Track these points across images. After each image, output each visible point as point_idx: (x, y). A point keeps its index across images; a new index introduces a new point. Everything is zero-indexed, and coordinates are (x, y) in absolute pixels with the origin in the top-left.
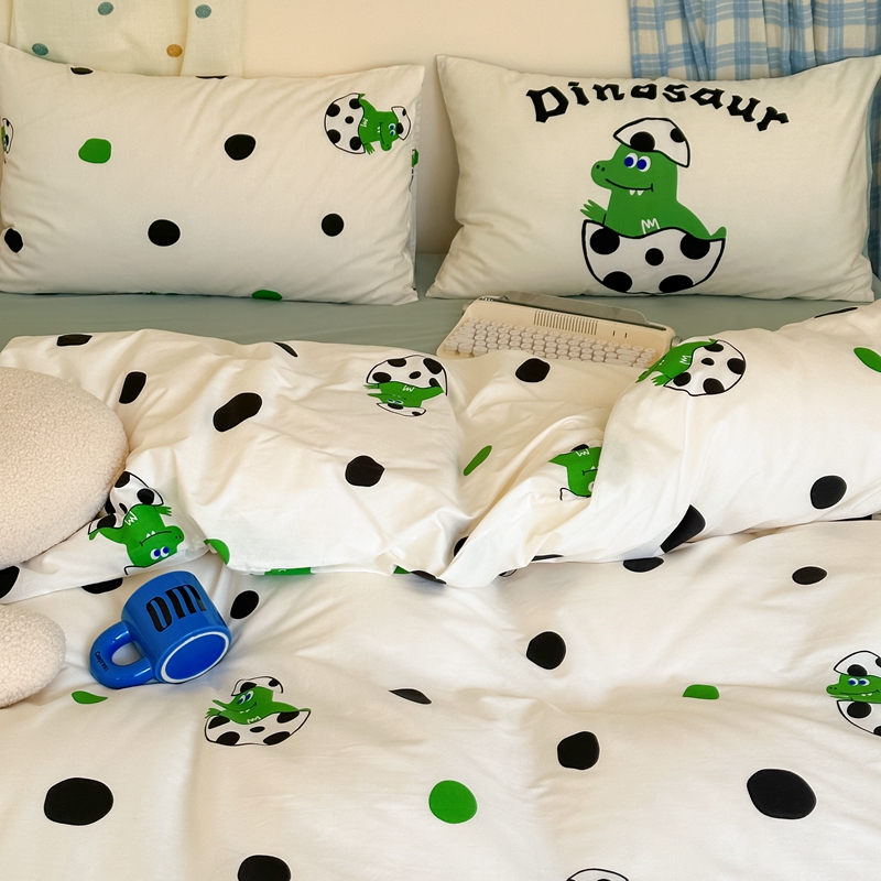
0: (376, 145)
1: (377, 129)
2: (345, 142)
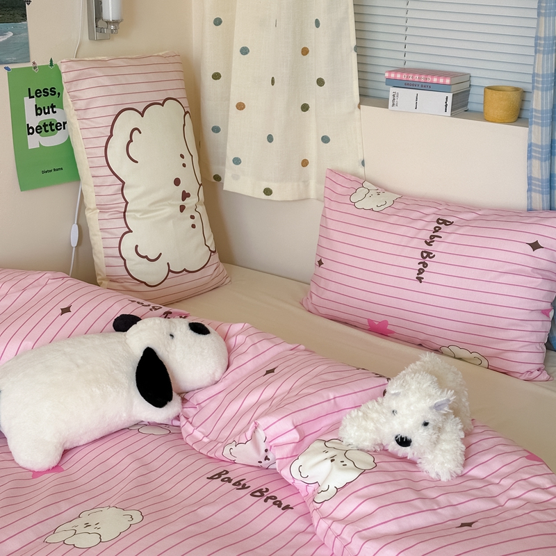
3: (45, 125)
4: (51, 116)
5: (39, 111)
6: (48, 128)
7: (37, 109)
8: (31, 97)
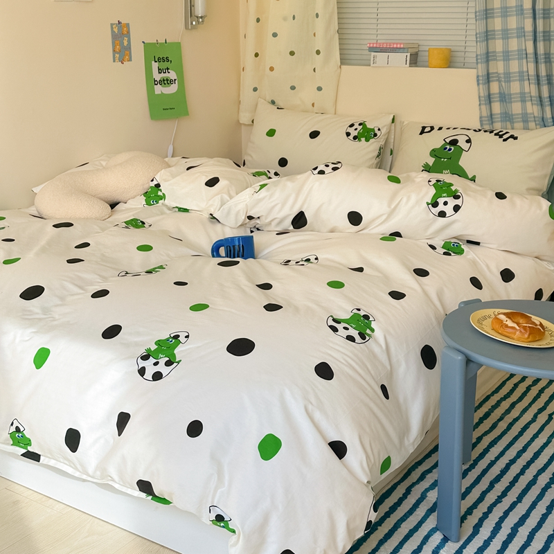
0: (363, 139)
1: (366, 133)
2: (351, 137)
3: (164, 80)
4: (166, 75)
5: (160, 71)
6: (166, 82)
7: (159, 70)
8: (156, 62)
